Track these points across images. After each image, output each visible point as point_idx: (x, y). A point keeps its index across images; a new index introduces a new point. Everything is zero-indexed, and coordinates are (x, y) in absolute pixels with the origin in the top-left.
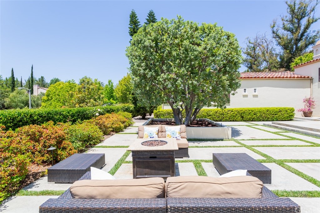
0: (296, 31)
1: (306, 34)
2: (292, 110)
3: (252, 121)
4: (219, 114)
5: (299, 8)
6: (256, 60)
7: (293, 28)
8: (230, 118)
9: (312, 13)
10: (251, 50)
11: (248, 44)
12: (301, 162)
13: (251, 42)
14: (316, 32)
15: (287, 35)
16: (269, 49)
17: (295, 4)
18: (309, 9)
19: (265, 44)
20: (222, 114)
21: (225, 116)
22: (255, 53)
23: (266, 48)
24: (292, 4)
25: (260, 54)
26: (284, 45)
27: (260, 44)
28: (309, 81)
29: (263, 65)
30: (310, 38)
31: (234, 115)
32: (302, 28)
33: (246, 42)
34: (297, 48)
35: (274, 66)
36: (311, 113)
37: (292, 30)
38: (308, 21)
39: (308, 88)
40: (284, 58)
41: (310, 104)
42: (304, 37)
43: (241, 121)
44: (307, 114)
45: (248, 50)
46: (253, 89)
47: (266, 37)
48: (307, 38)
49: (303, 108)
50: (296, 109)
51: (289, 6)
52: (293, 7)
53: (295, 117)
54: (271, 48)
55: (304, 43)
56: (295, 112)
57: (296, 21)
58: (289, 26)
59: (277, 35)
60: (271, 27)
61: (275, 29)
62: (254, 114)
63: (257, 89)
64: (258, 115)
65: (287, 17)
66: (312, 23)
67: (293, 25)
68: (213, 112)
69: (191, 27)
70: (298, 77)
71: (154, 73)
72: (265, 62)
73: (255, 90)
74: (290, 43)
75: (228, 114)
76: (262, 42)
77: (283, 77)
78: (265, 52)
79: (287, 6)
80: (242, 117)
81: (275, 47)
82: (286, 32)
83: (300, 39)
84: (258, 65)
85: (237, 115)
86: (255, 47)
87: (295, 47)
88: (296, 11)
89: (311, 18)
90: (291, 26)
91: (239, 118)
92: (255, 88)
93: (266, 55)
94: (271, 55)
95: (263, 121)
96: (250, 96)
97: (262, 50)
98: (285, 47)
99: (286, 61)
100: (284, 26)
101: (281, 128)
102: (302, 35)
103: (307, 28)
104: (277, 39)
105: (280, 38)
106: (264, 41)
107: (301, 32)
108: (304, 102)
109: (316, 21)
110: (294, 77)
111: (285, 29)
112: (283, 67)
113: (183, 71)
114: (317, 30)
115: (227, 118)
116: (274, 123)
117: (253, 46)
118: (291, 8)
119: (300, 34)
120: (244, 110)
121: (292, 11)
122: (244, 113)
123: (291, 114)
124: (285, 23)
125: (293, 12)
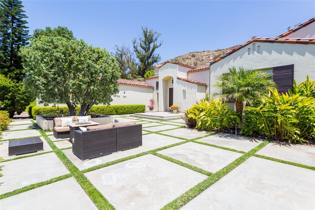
0: (148, 51)
1: (152, 54)
2: (144, 106)
3: (123, 114)
4: (100, 110)
5: (149, 35)
6: (123, 66)
7: (146, 48)
8: (108, 113)
9: (156, 41)
10: (119, 57)
11: (117, 50)
12: (146, 127)
13: (119, 49)
14: (158, 55)
15: (143, 52)
16: (131, 59)
17: (147, 31)
18: (154, 38)
19: (129, 55)
20: (102, 110)
21: (105, 111)
22: (122, 60)
23: (130, 58)
24: (146, 30)
25: (126, 61)
26: (141, 59)
27: (126, 53)
28: (152, 89)
29: (128, 71)
30: (155, 58)
31: (111, 110)
32: (151, 49)
33: (115, 49)
34: (148, 63)
35: (135, 73)
36: (153, 108)
37: (146, 49)
38: (154, 46)
39: (152, 93)
40: (141, 68)
41: (152, 103)
42: (152, 56)
43: (116, 115)
44: (151, 109)
45: (117, 56)
46: (123, 91)
47: (130, 49)
48: (153, 57)
49: (150, 105)
50: (146, 106)
51: (144, 31)
52: (146, 33)
53: (146, 110)
54: (133, 58)
55: (151, 60)
56: (146, 108)
57: (148, 43)
58: (144, 45)
59: (137, 50)
60: (133, 42)
61: (136, 45)
62: (124, 110)
63: (126, 91)
64: (127, 110)
65: (142, 38)
66: (156, 48)
67: (146, 46)
68: (95, 108)
69: (91, 50)
70: (147, 86)
71: (63, 79)
72: (129, 69)
73: (124, 92)
74: (144, 58)
75: (107, 110)
76: (127, 52)
77: (140, 85)
78: (129, 61)
79: (143, 31)
80: (117, 112)
81: (135, 58)
82: (142, 49)
83: (150, 57)
84: (124, 70)
85: (113, 110)
86: (122, 54)
87: (147, 61)
88: (147, 36)
89: (155, 44)
90: (145, 46)
91: (115, 112)
92: (125, 91)
93: (130, 64)
94: (133, 64)
95: (129, 114)
96: (122, 97)
97: (127, 58)
98: (142, 60)
99: (142, 71)
100: (141, 45)
101: (139, 117)
102: (151, 55)
103: (153, 50)
104: (137, 53)
105: (139, 53)
106: (128, 52)
107: (150, 52)
108: (150, 101)
109: (158, 47)
110: (145, 86)
111: (141, 47)
112: (140, 75)
113: (87, 80)
114: (158, 54)
115: (106, 113)
116: (135, 115)
117: (120, 54)
118: (145, 33)
119: (149, 53)
120: (118, 107)
121: (146, 35)
122: (118, 108)
123: (144, 109)
124: (142, 42)
125: (146, 37)
